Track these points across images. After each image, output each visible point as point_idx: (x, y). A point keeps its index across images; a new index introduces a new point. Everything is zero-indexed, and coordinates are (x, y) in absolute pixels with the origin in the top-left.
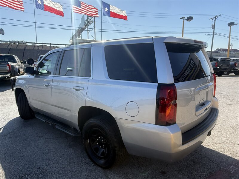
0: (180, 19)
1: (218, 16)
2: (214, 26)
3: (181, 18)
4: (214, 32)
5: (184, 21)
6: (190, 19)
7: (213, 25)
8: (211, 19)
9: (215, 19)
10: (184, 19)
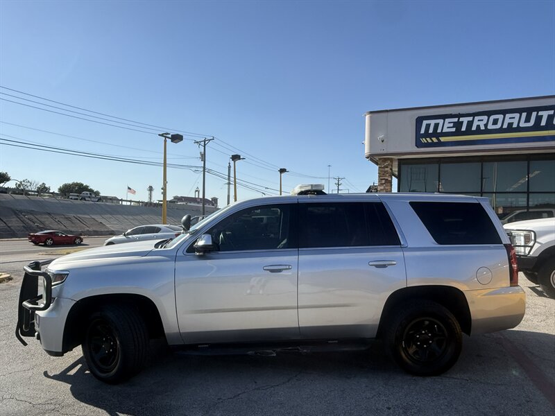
0: (159, 135)
1: (210, 140)
2: (203, 157)
3: (162, 135)
4: (204, 167)
5: (165, 141)
6: (177, 138)
7: (202, 155)
8: (197, 142)
9: (205, 145)
10: (166, 137)
